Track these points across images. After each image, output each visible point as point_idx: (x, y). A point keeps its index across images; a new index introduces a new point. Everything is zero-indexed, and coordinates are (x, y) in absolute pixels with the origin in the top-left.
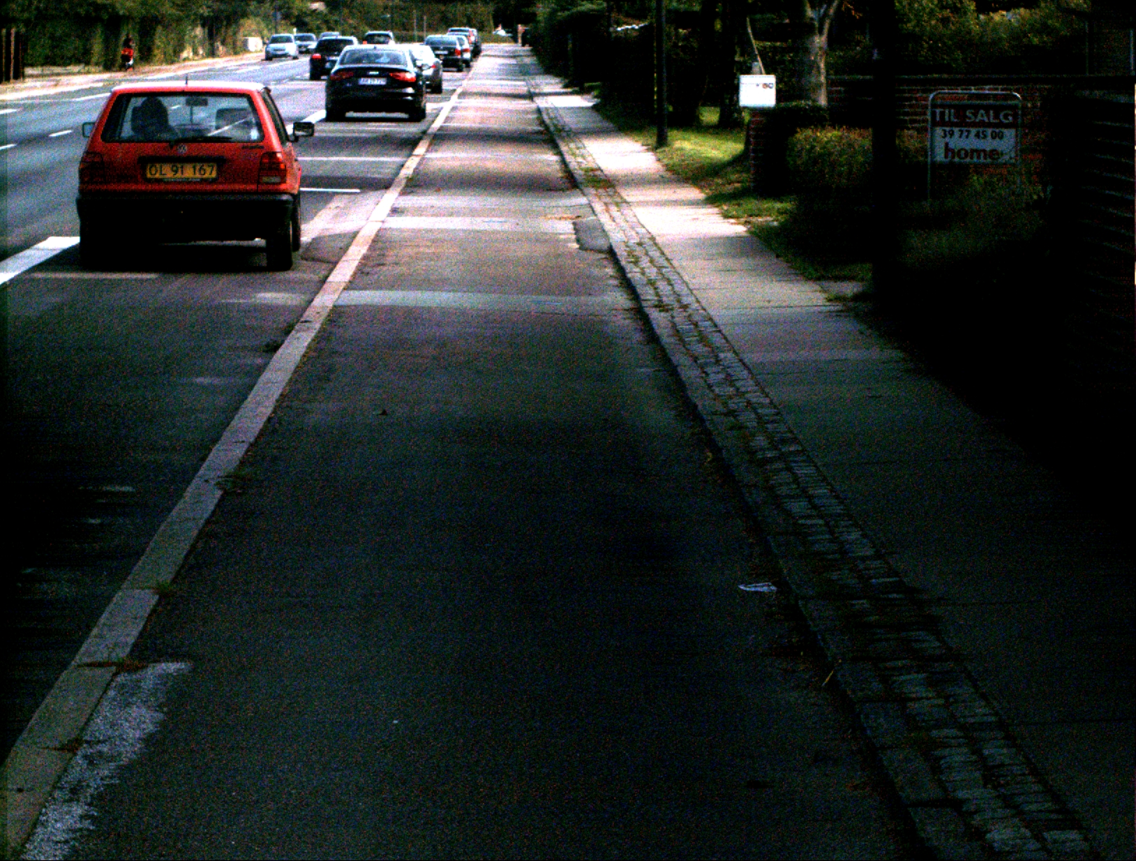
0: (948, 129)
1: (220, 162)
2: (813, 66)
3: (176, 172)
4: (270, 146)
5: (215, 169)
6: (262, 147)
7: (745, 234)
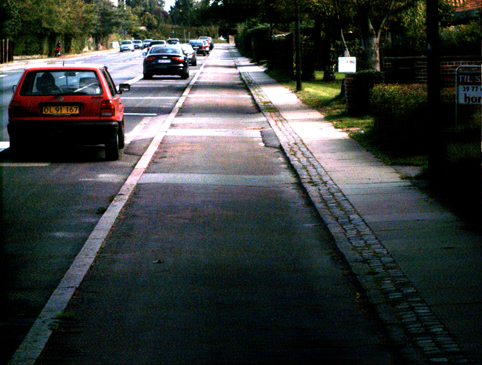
0: (466, 86)
1: (80, 105)
2: (373, 52)
3: (58, 111)
4: (106, 96)
5: (78, 108)
6: (102, 98)
7: (348, 138)
